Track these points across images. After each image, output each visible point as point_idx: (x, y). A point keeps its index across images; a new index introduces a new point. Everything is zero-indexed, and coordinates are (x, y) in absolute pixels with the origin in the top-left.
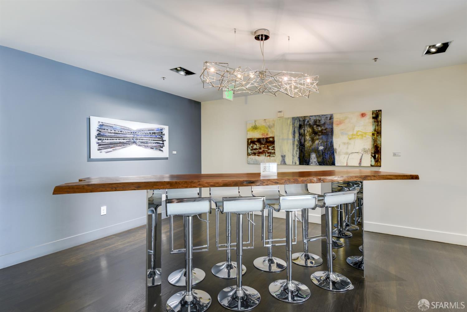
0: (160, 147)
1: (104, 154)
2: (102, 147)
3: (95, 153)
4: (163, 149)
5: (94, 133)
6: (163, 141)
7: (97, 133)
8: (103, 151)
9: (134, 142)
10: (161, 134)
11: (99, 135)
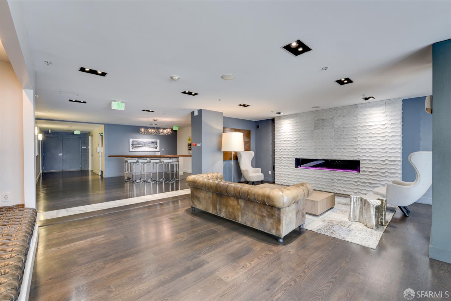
0: (156, 147)
1: (134, 150)
2: (133, 148)
3: (131, 150)
4: (157, 148)
5: (131, 143)
6: (157, 145)
7: (132, 143)
8: (134, 149)
9: (145, 146)
10: (156, 142)
11: (132, 144)
